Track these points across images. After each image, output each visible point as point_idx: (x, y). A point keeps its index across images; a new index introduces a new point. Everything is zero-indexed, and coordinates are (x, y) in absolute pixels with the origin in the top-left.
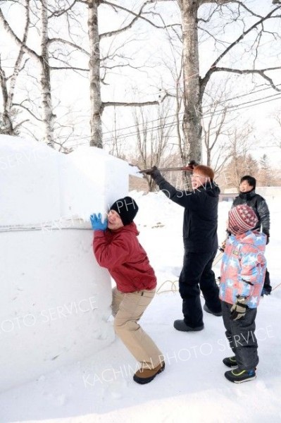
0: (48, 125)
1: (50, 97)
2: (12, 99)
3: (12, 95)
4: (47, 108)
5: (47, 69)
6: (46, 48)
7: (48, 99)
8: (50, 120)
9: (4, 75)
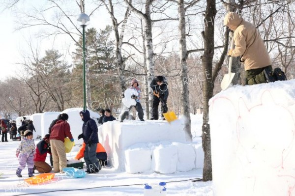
0: (150, 62)
1: (152, 42)
2: (122, 40)
3: (123, 36)
4: (150, 50)
5: (149, 22)
6: (149, 8)
7: (151, 43)
8: (152, 58)
9: (117, 22)
